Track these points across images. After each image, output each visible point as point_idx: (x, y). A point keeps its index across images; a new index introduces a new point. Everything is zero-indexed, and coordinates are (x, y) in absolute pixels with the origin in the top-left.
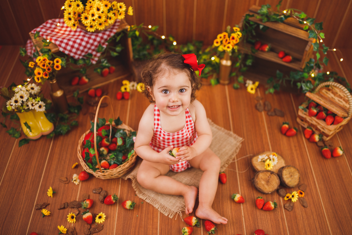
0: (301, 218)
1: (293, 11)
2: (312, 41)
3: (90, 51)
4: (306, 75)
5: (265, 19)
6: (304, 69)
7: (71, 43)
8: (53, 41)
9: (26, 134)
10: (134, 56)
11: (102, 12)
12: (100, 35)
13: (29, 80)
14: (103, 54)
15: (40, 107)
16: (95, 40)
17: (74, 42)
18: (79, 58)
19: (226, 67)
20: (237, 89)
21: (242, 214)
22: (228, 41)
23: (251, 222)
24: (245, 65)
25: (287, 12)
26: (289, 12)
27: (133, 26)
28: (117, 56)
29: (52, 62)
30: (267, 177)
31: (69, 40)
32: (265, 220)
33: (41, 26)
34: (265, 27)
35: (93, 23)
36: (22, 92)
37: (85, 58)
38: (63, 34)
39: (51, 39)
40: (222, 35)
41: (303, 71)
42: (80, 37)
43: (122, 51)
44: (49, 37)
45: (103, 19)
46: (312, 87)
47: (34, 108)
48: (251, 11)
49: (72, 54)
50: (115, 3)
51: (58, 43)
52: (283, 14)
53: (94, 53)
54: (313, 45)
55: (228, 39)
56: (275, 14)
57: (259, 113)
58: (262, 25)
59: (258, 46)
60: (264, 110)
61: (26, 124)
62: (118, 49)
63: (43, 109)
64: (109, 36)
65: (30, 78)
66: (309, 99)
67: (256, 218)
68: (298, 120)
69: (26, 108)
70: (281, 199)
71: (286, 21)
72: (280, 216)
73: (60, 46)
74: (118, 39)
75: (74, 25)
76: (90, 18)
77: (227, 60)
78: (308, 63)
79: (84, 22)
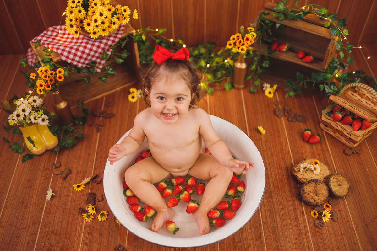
1: (312, 7)
2: (334, 39)
3: (94, 59)
4: (329, 76)
5: (282, 17)
6: (327, 69)
7: (73, 51)
8: (55, 50)
9: (30, 149)
10: (141, 62)
11: (106, 18)
12: (104, 41)
13: (30, 92)
14: (107, 61)
15: (43, 120)
16: (98, 47)
17: (77, 50)
18: (82, 67)
19: (240, 70)
20: (253, 93)
22: (242, 43)
24: (262, 67)
25: (306, 8)
26: (308, 8)
27: (138, 31)
28: (122, 63)
29: (54, 73)
31: (71, 48)
33: (42, 34)
34: (281, 25)
35: (96, 30)
36: (24, 105)
37: (89, 66)
38: (65, 42)
39: (52, 48)
40: (235, 36)
41: (326, 72)
42: (83, 44)
44: (50, 46)
45: (107, 24)
46: (336, 89)
47: (37, 122)
48: (266, 9)
49: (75, 63)
50: (118, 6)
51: (59, 51)
52: (302, 11)
53: (98, 61)
54: (336, 44)
55: (242, 40)
56: (292, 11)
57: (278, 119)
58: (278, 23)
59: (275, 46)
60: (284, 115)
61: (29, 138)
62: (125, 55)
63: (46, 123)
64: (113, 41)
65: (31, 91)
66: (332, 103)
68: (322, 126)
69: (29, 122)
71: (305, 18)
73: (62, 54)
74: (123, 44)
75: (76, 32)
76: (93, 24)
77: (241, 62)
78: (330, 63)
79: (87, 28)
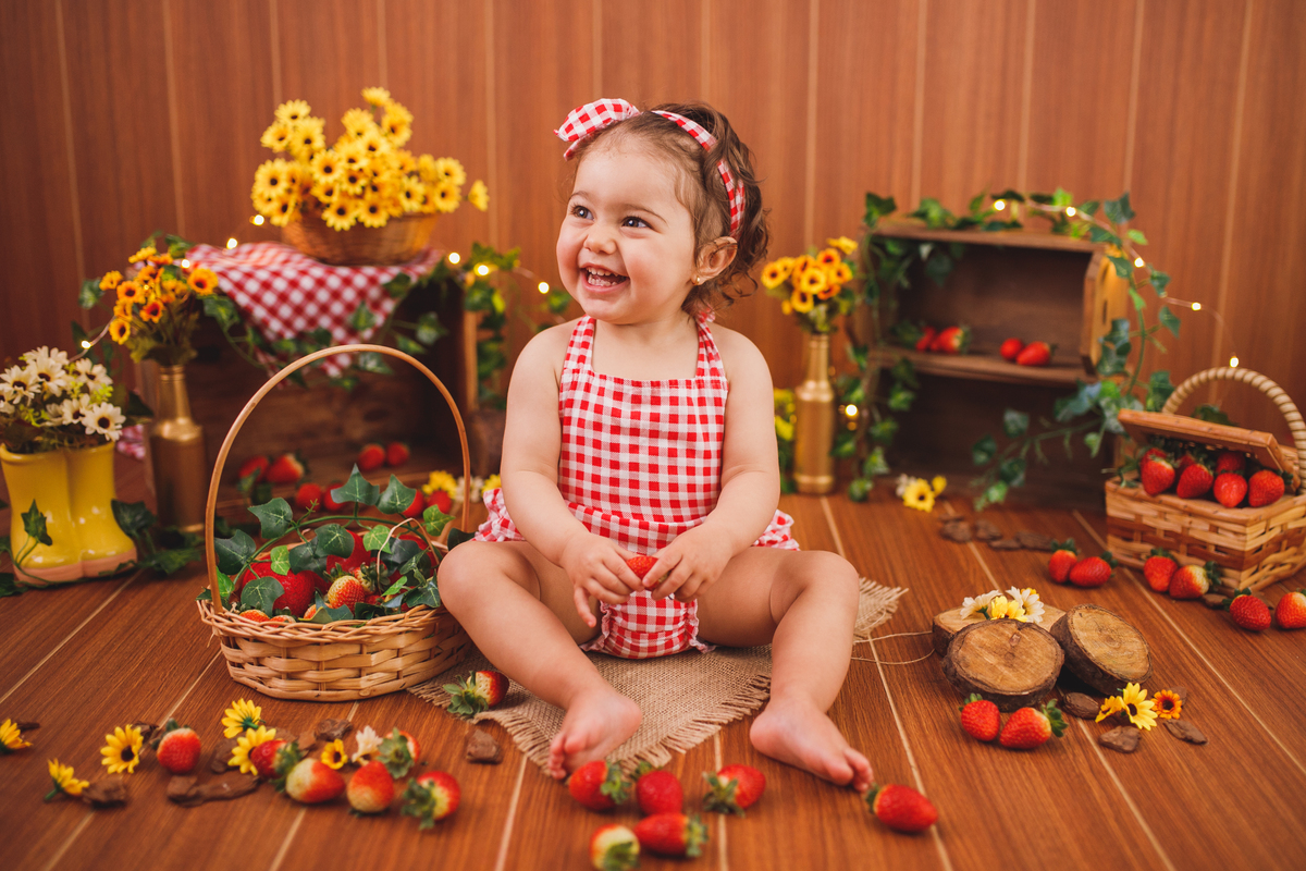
0: (1186, 770)
2: (1102, 253)
3: (325, 322)
6: (1100, 363)
7: (263, 275)
9: (20, 558)
15: (103, 423)
16: (347, 283)
17: (276, 275)
18: (281, 336)
19: (814, 408)
21: (907, 759)
23: (953, 780)
25: (1008, 209)
30: (1005, 641)
32: (1018, 775)
34: (938, 247)
43: (438, 342)
47: (80, 423)
49: (259, 313)
50: (427, 159)
53: (339, 333)
57: (956, 548)
58: (924, 241)
59: (925, 338)
60: (975, 539)
61: (31, 513)
62: (427, 333)
64: (399, 279)
67: (973, 769)
68: (1113, 545)
70: (1081, 724)
72: (1086, 765)
75: (284, 208)
77: (817, 372)
78: (1106, 339)
